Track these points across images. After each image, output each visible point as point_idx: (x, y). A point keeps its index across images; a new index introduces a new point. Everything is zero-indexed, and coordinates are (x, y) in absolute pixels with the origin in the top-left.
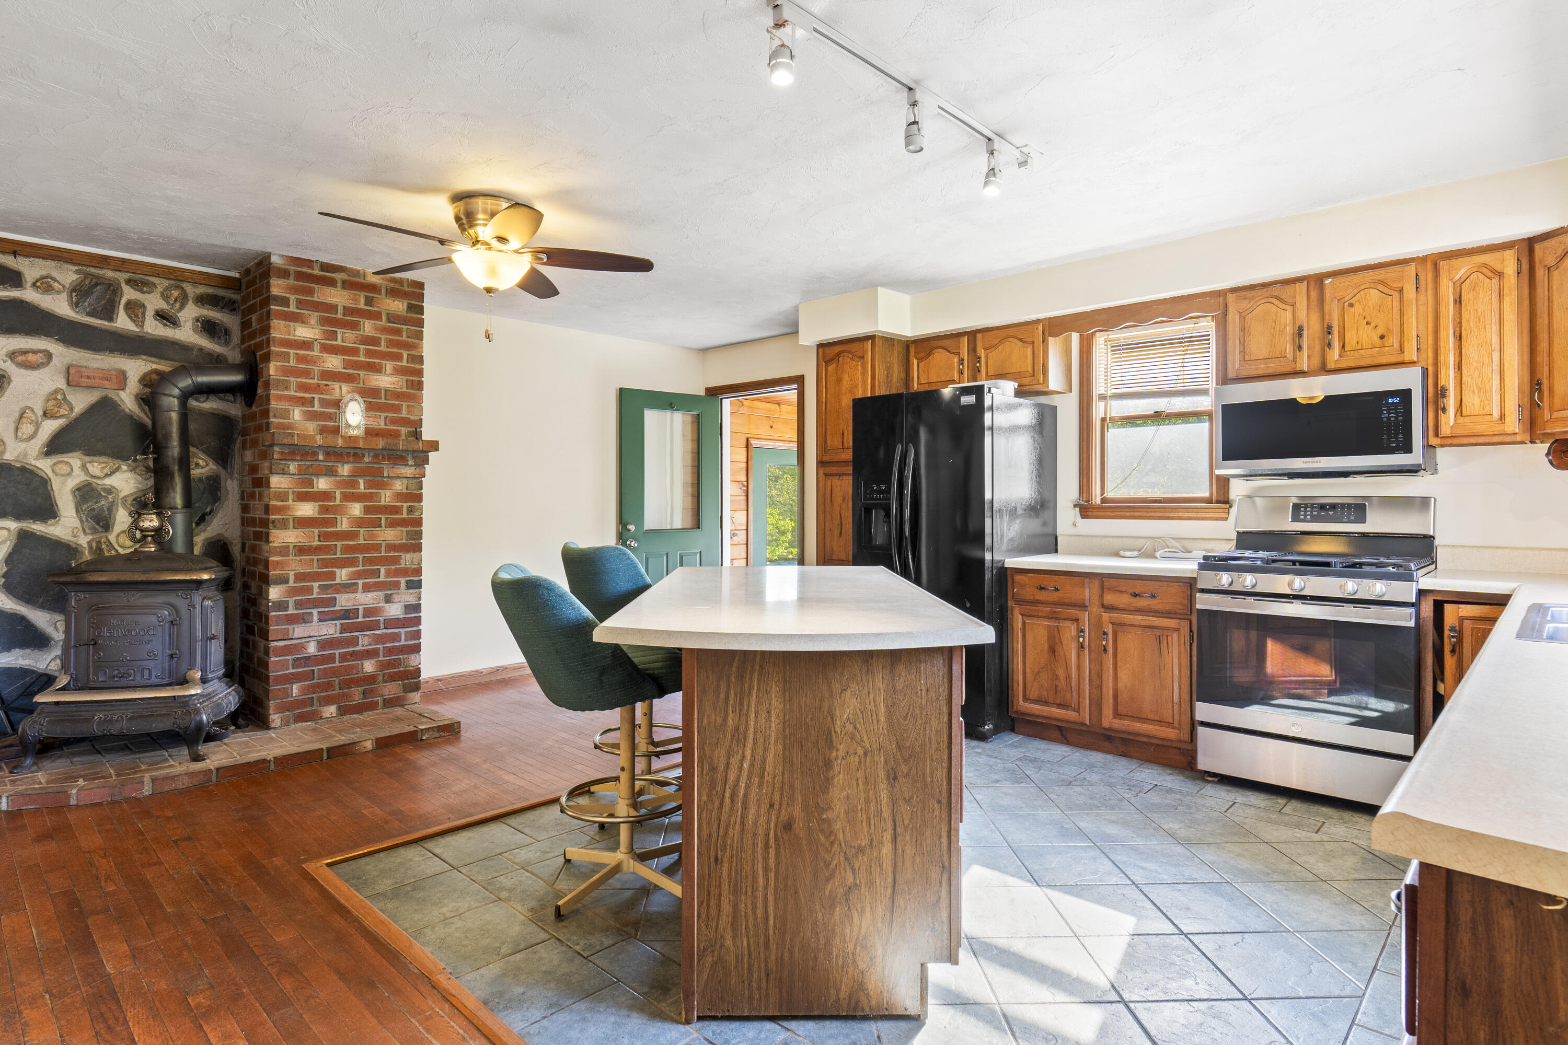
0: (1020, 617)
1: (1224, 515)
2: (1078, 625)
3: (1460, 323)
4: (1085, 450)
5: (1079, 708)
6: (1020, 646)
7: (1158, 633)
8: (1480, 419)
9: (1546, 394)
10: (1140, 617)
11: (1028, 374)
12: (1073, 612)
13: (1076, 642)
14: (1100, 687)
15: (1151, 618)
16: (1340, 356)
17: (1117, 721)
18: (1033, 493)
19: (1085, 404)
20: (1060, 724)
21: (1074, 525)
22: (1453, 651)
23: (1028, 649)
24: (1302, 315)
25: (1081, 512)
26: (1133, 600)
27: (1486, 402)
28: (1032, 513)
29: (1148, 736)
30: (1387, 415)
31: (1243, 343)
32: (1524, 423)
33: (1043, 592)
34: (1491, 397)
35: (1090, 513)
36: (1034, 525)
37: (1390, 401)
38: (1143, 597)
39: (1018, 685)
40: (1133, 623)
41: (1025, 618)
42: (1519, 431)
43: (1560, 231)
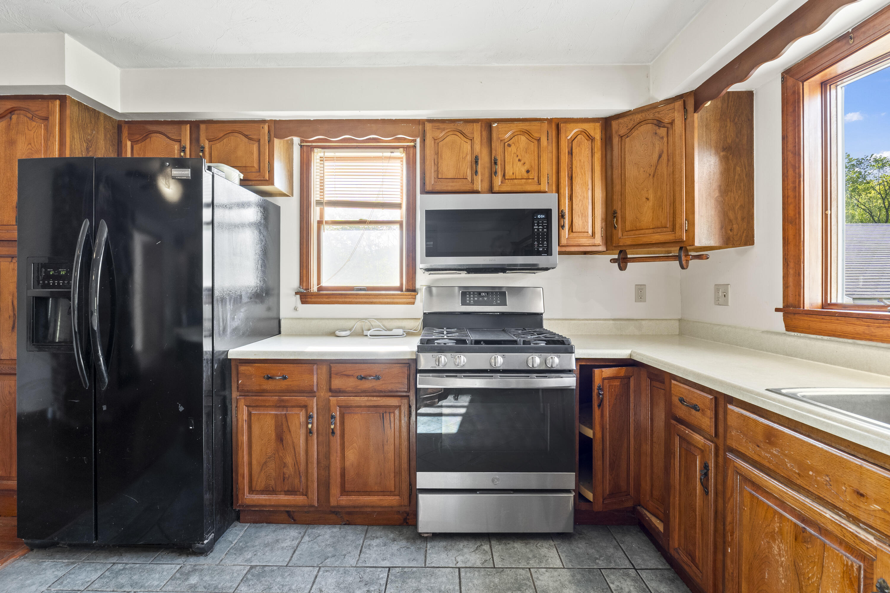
0: (245, 408)
1: (411, 300)
2: (307, 411)
3: (572, 168)
4: (305, 246)
5: (307, 492)
6: (245, 438)
7: (381, 411)
8: (582, 235)
9: (620, 220)
10: (366, 398)
11: (253, 170)
12: (302, 399)
13: (304, 427)
14: (328, 467)
15: (375, 398)
16: (502, 182)
17: (344, 498)
18: (258, 282)
19: (305, 207)
20: (288, 509)
21: (296, 309)
22: (599, 406)
23: (254, 440)
24: (477, 147)
25: (301, 298)
26: (359, 382)
27: (585, 224)
28: (257, 300)
29: (373, 507)
30: (537, 227)
31: (437, 165)
32: (603, 239)
33: (270, 381)
34: (588, 220)
35: (309, 300)
36: (259, 310)
37: (539, 216)
38: (368, 379)
39: (243, 478)
40: (359, 404)
41: (250, 409)
42: (601, 244)
43: (628, 113)
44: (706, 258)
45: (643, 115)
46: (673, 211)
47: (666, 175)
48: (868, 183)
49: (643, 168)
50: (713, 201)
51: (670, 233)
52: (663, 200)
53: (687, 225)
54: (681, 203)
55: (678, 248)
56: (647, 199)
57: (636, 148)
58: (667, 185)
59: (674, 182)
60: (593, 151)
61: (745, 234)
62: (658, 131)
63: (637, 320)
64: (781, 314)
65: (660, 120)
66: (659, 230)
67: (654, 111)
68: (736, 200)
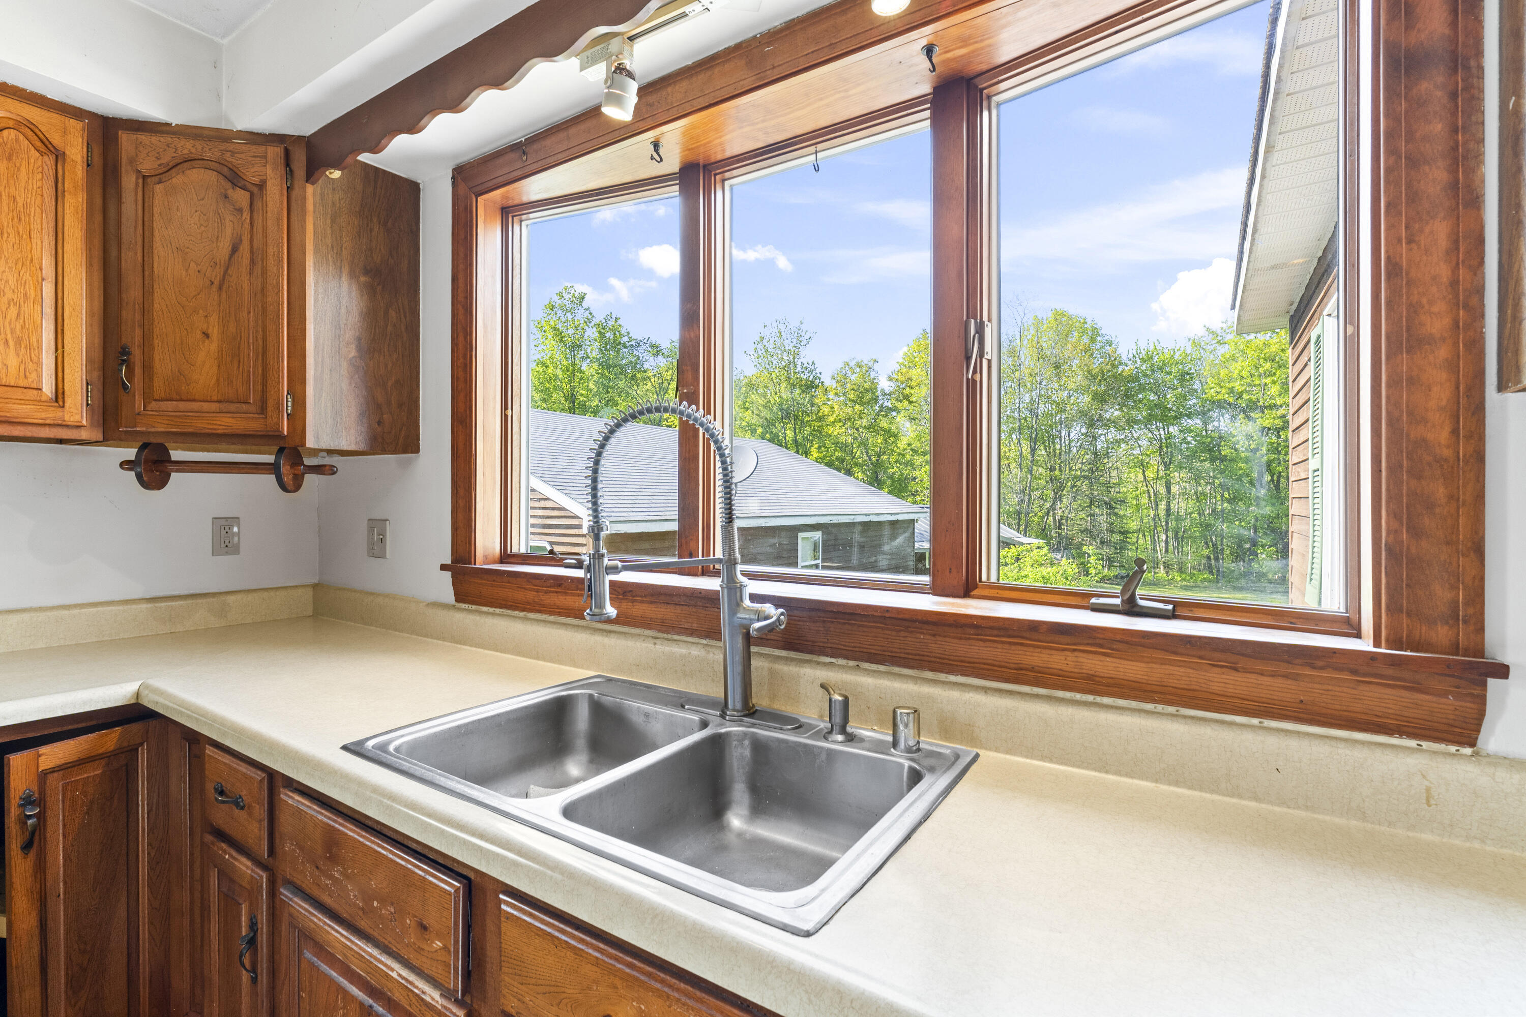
8: (18, 394)
9: (138, 371)
22: (27, 847)
27: (31, 366)
32: (93, 411)
34: (39, 358)
42: (84, 422)
43: (165, 128)
44: (330, 472)
45: (199, 145)
46: (263, 370)
47: (246, 293)
48: (645, 372)
49: (197, 264)
50: (345, 364)
51: (256, 416)
52: (240, 344)
53: (289, 404)
54: (279, 357)
55: (276, 448)
56: (206, 335)
57: (179, 214)
58: (249, 313)
59: (264, 310)
60: (60, 185)
61: (403, 433)
62: (230, 192)
63: (214, 595)
64: (448, 574)
65: (235, 169)
66: (233, 407)
67: (223, 146)
68: (389, 369)
